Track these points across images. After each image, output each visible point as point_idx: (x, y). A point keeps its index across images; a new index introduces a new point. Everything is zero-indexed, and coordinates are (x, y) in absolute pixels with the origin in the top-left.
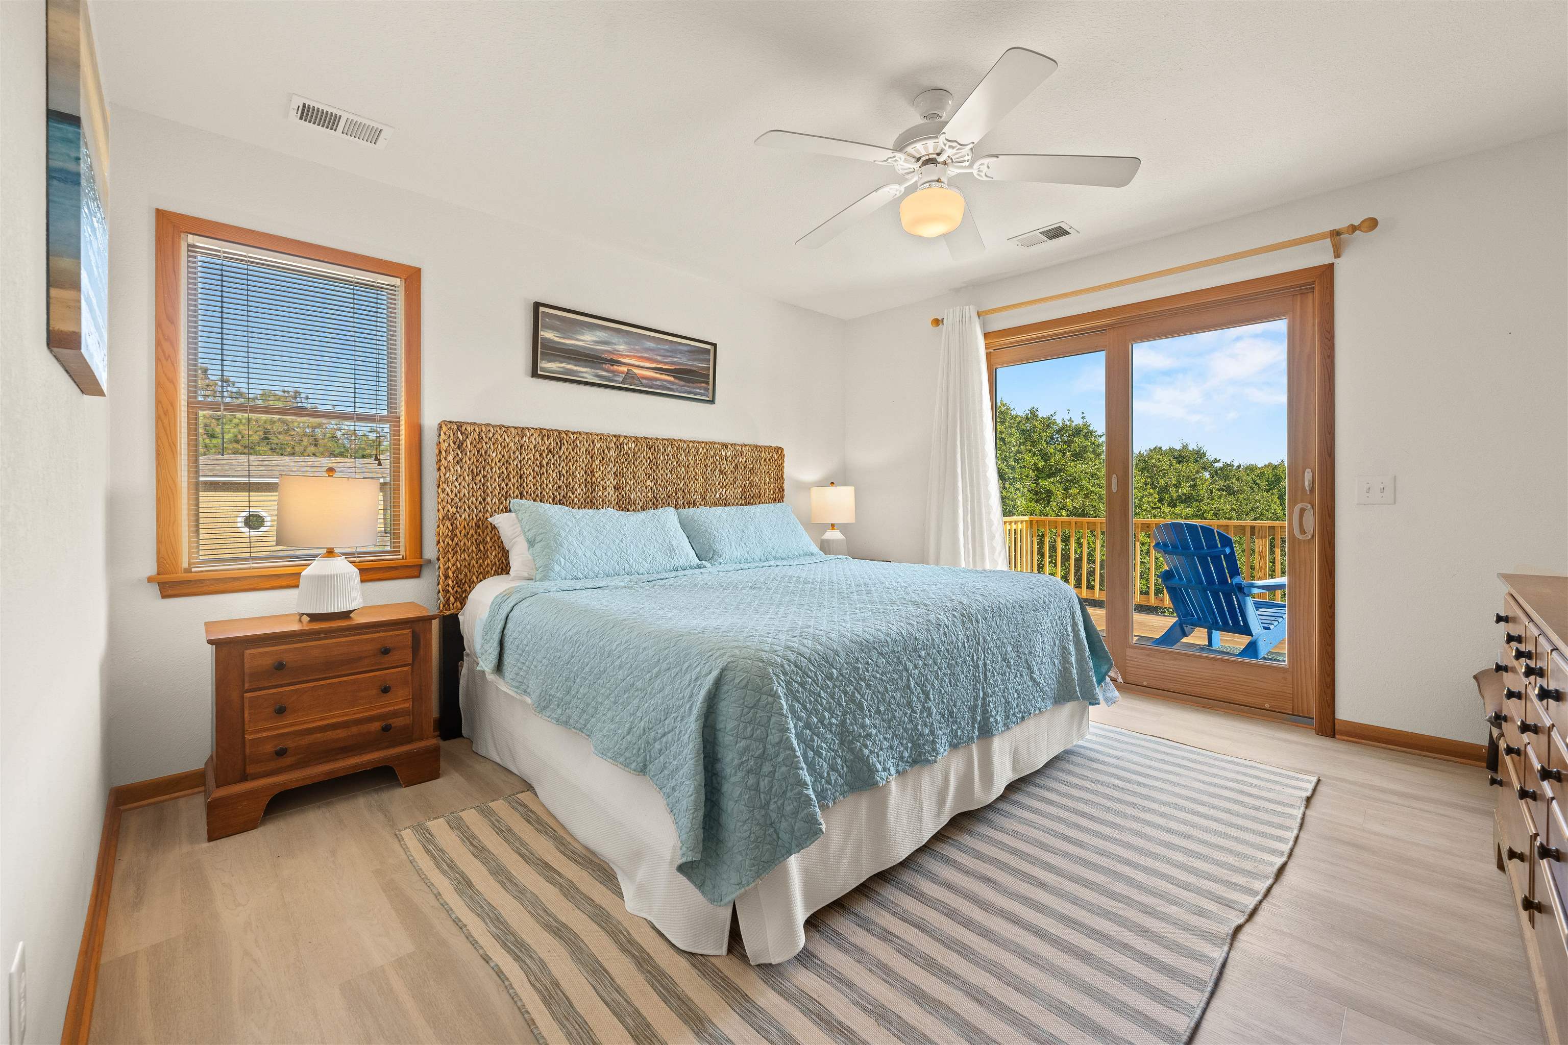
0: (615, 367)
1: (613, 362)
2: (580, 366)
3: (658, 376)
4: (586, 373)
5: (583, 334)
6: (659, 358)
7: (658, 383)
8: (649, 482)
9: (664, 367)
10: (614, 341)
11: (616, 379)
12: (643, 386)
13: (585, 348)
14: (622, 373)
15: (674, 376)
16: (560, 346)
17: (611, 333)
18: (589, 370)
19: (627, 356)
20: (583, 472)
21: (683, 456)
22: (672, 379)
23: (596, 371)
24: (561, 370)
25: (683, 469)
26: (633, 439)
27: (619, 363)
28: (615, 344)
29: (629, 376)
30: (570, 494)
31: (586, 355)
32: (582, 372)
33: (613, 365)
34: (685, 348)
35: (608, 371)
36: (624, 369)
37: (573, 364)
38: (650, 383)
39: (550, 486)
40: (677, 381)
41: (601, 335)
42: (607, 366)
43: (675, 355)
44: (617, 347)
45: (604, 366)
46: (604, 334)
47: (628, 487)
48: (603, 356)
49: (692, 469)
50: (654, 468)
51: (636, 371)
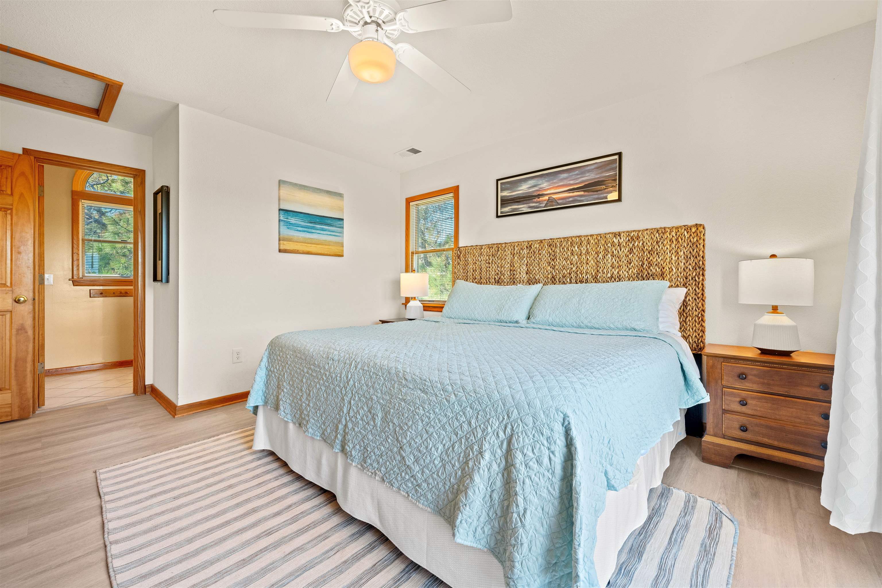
0: (541, 199)
1: (539, 196)
2: (520, 205)
3: (571, 194)
4: (523, 207)
5: (521, 186)
6: (571, 182)
7: (571, 199)
8: (549, 268)
9: (575, 187)
10: (539, 183)
11: (541, 205)
12: (559, 204)
13: (523, 193)
14: (545, 201)
15: (584, 191)
16: (510, 198)
17: (536, 179)
18: (525, 205)
19: (548, 189)
20: (509, 265)
21: (576, 248)
22: (582, 193)
23: (529, 205)
24: (511, 210)
25: (576, 257)
26: (539, 242)
27: (543, 195)
28: (540, 185)
29: (550, 201)
30: (502, 277)
31: (524, 197)
32: (521, 208)
33: (539, 198)
34: (593, 167)
35: (536, 203)
36: (546, 198)
37: (516, 205)
38: (564, 201)
39: (493, 273)
40: (586, 193)
41: (531, 182)
42: (536, 200)
43: (584, 175)
44: (541, 186)
45: (534, 200)
46: (533, 181)
47: (534, 271)
48: (534, 194)
49: (584, 256)
50: (553, 258)
51: (554, 196)
